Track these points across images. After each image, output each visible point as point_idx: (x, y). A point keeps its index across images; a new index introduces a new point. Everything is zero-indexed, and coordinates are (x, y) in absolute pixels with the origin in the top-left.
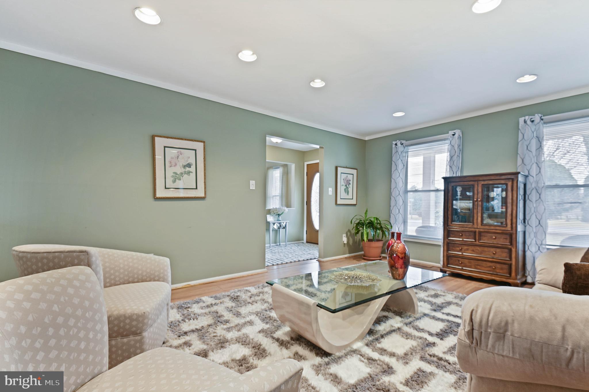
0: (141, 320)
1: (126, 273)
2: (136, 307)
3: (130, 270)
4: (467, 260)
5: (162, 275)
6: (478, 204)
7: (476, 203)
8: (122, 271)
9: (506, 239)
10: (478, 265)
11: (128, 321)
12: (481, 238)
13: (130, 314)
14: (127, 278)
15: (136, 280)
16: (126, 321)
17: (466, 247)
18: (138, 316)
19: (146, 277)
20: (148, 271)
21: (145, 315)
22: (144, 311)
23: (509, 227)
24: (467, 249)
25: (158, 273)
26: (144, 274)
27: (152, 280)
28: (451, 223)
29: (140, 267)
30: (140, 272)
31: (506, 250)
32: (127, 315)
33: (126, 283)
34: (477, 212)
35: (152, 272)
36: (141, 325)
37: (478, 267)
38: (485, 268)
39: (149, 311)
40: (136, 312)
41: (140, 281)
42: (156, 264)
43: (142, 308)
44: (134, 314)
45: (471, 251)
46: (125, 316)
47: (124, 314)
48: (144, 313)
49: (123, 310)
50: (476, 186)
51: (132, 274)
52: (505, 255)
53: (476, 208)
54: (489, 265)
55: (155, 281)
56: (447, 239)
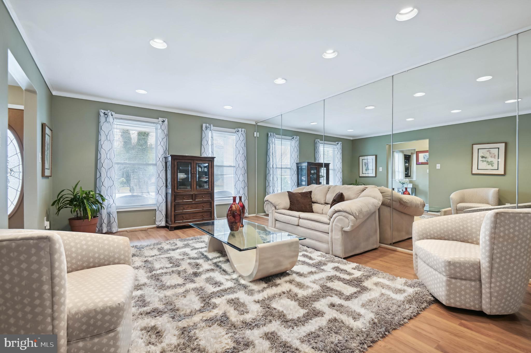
0: (115, 313)
1: (80, 257)
2: (108, 299)
3: (84, 253)
4: (188, 215)
5: (122, 257)
6: (194, 175)
7: (193, 175)
8: (74, 255)
9: (209, 196)
10: (194, 216)
11: (99, 317)
12: (196, 198)
13: (102, 308)
14: (81, 263)
15: (92, 265)
16: (98, 317)
17: (187, 206)
18: (112, 309)
19: (103, 261)
20: (106, 253)
21: (120, 306)
22: (119, 302)
23: (210, 190)
24: (188, 207)
25: (118, 255)
26: (102, 257)
27: (112, 263)
28: (177, 190)
29: (96, 250)
30: (97, 255)
31: (209, 203)
32: (98, 309)
33: (79, 268)
34: (194, 181)
35: (111, 254)
36: (116, 319)
37: (195, 217)
38: (199, 217)
39: (124, 301)
40: (109, 305)
41: (97, 265)
42: (115, 245)
43: (115, 299)
44: (107, 308)
45: (191, 208)
46: (95, 310)
47: (94, 308)
48: (119, 304)
49: (92, 304)
50: (193, 164)
51: (86, 258)
52: (208, 206)
53: (193, 178)
54: (200, 215)
55: (114, 264)
56: (175, 202)
